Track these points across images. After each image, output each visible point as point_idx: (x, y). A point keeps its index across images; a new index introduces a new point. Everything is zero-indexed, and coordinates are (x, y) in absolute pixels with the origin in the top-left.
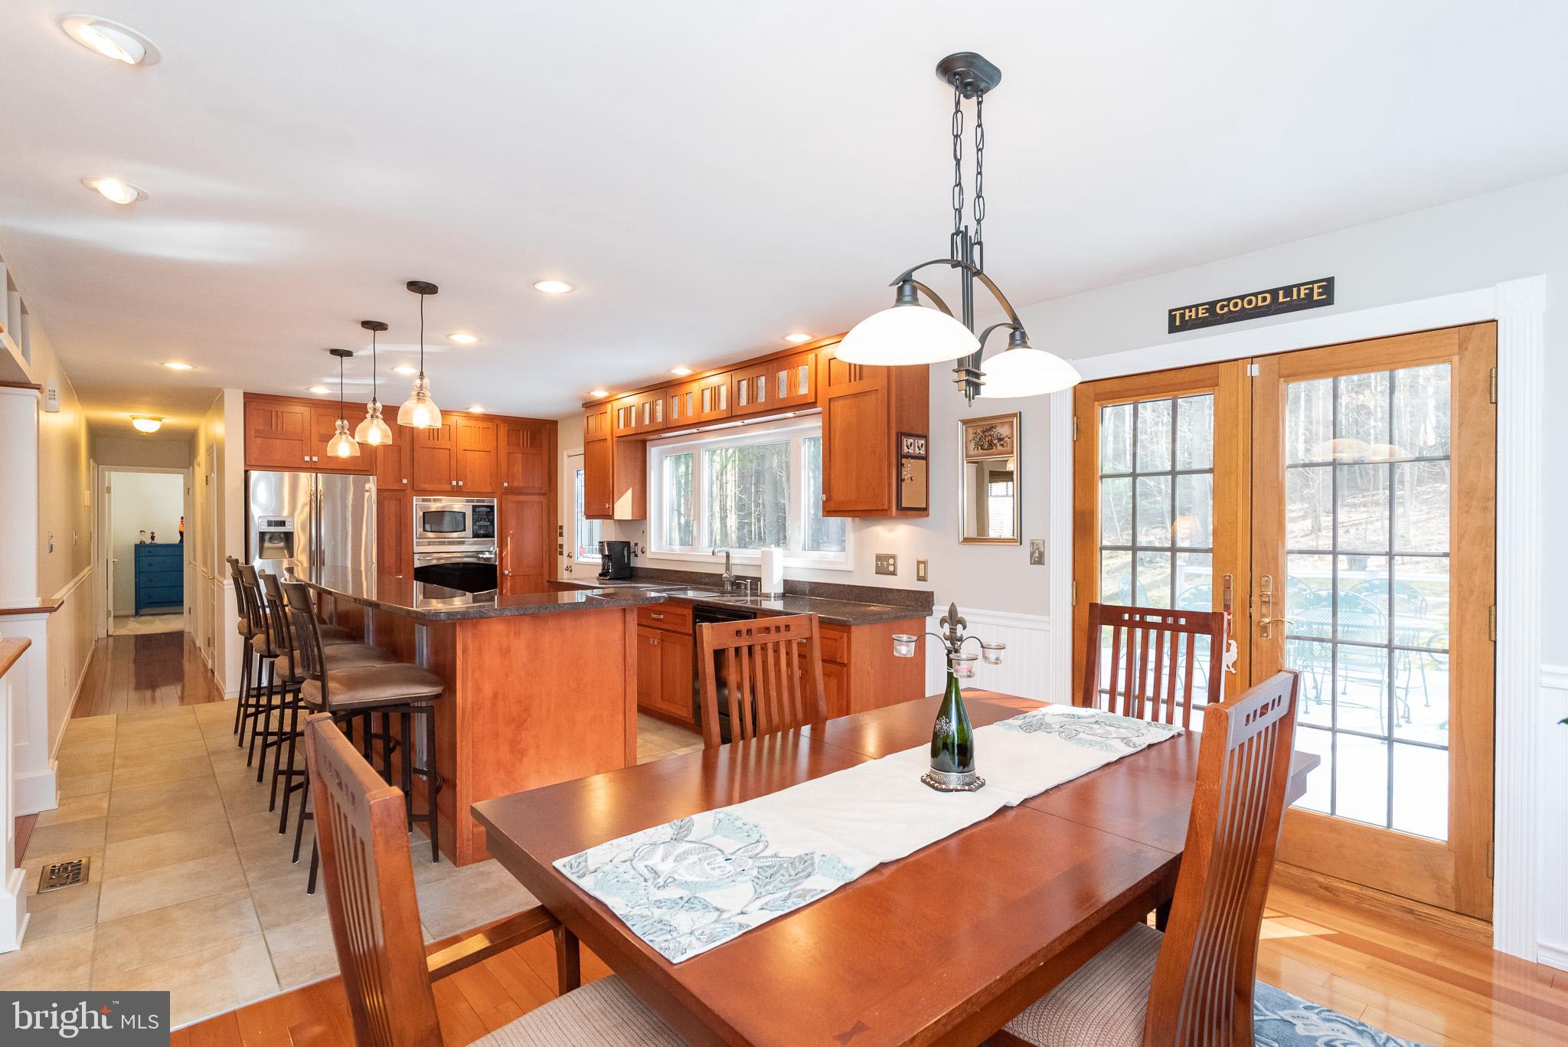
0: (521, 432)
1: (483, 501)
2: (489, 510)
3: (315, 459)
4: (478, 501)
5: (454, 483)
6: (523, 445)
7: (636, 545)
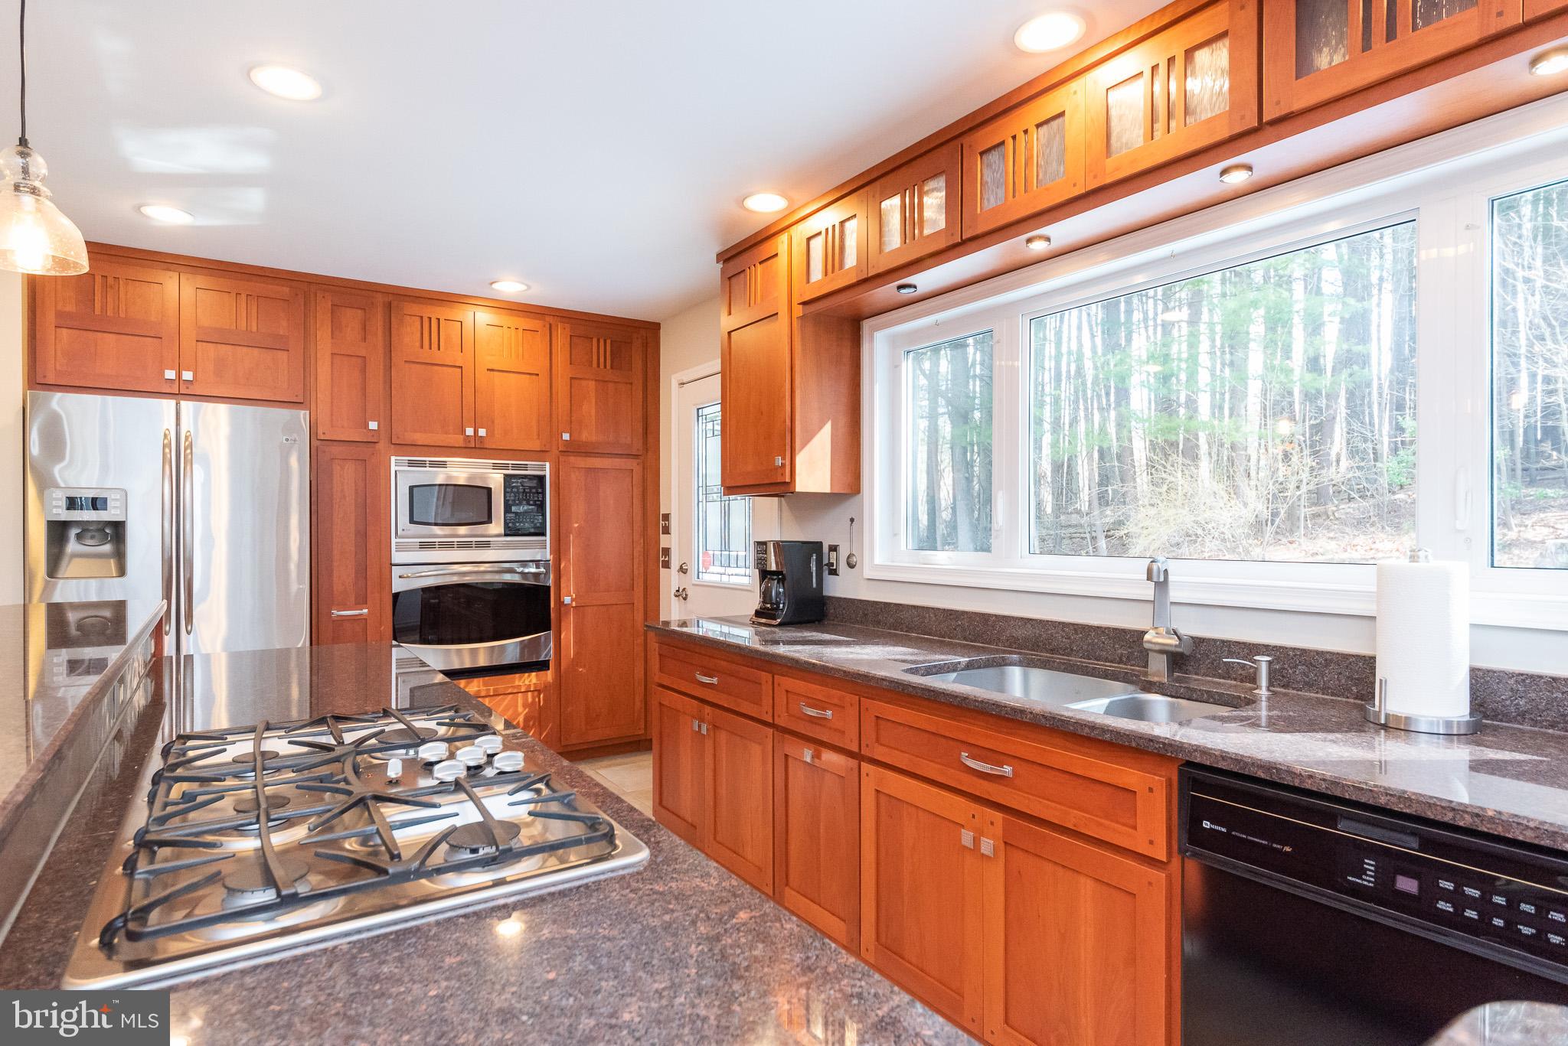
0: (595, 341)
1: (525, 468)
2: (534, 483)
3: (187, 375)
4: (515, 467)
5: (470, 431)
6: (598, 366)
7: (834, 548)
